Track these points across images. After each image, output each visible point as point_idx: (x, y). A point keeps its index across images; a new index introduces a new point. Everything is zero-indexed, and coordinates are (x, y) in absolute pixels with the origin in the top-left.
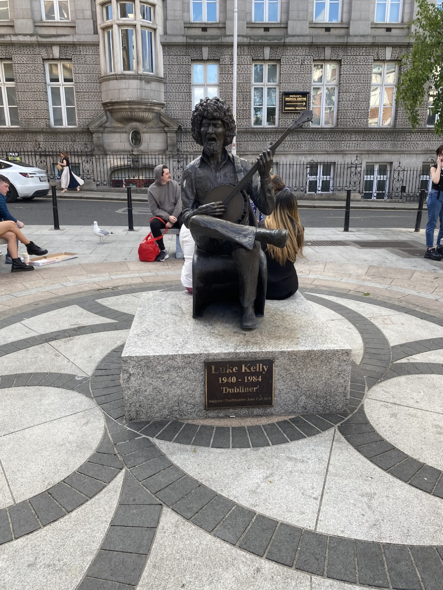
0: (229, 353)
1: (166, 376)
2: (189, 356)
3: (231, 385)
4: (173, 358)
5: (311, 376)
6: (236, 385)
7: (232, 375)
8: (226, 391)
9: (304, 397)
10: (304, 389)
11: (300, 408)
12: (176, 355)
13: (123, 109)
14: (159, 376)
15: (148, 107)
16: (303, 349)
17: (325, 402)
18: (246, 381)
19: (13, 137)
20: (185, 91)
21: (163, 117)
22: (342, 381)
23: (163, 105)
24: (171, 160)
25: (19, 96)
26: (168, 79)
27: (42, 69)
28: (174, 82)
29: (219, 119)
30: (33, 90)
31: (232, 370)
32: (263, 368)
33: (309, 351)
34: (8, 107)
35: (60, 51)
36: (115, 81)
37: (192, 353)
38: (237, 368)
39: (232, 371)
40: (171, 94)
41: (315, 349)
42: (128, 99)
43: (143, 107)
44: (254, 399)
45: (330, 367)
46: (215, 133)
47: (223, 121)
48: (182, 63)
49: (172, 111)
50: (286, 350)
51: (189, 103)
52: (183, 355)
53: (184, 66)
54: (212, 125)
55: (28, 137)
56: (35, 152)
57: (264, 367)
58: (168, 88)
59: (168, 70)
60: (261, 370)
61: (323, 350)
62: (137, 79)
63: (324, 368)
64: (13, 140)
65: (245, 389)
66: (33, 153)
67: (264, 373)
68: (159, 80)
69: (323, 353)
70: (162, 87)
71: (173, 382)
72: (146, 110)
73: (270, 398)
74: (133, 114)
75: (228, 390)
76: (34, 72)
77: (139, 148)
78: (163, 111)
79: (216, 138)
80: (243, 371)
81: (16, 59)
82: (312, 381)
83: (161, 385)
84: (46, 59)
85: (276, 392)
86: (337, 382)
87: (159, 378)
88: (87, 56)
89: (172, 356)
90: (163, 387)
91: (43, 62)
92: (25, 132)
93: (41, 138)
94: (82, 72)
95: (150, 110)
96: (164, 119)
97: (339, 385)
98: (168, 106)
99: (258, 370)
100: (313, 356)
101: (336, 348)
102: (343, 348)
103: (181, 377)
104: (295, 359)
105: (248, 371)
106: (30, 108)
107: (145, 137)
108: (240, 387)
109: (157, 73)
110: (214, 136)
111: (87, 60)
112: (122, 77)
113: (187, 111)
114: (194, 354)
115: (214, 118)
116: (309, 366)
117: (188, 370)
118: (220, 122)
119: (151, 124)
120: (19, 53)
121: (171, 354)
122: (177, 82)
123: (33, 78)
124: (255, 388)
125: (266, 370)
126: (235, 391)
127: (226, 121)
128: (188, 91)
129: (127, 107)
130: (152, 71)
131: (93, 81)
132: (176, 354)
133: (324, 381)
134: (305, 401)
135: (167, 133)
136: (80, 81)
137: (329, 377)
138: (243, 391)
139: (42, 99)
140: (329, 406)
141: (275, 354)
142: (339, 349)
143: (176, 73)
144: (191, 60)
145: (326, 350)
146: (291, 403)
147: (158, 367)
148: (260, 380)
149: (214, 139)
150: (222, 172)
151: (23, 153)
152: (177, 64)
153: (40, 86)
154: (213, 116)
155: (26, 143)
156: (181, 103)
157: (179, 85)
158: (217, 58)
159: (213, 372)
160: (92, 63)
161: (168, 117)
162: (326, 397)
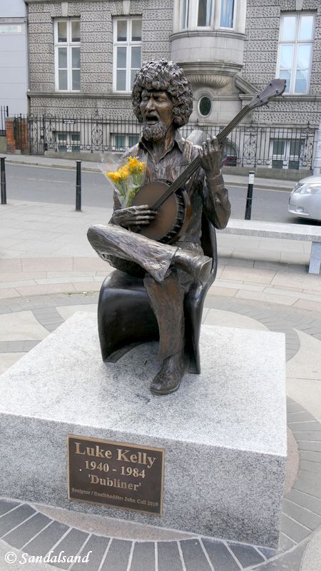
0: (101, 431)
1: (17, 444)
2: (47, 423)
3: (103, 475)
4: (26, 421)
5: (221, 485)
6: (111, 475)
7: (104, 461)
8: (95, 480)
9: (208, 513)
10: (209, 502)
11: (202, 527)
12: (31, 419)
13: (192, 71)
14: (9, 441)
15: (222, 70)
16: (210, 444)
17: (240, 526)
18: (123, 473)
19: (73, 103)
20: (270, 49)
21: (239, 81)
22: (269, 502)
23: (241, 66)
24: (243, 133)
25: (83, 57)
26: (250, 35)
27: (110, 26)
28: (257, 38)
29: (161, 90)
30: (99, 51)
31: (104, 453)
32: (147, 460)
33: (219, 448)
34: (71, 69)
35: (131, 5)
36: (187, 39)
37: (51, 419)
38: (110, 453)
39: (104, 455)
40: (252, 53)
41: (228, 447)
42: (199, 60)
43: (216, 69)
44: (134, 501)
45: (250, 478)
46: (156, 109)
47: (169, 94)
48: (269, 16)
49: (251, 75)
50: (184, 440)
51: (272, 64)
52: (39, 421)
53: (272, 19)
54: (152, 99)
55: (88, 103)
56: (92, 119)
57: (150, 459)
58: (249, 45)
59: (251, 24)
60: (145, 463)
61: (241, 451)
62: (213, 36)
63: (241, 477)
64: (72, 106)
65: (122, 483)
66: (90, 121)
67: (148, 466)
68: (239, 36)
69: (240, 455)
70: (240, 45)
71: (27, 454)
72: (219, 73)
73: (157, 504)
74: (204, 77)
75: (98, 479)
76: (101, 30)
77: (207, 119)
78: (240, 74)
79: (158, 117)
80: (119, 458)
81: (84, 16)
82: (221, 492)
83: (11, 454)
84: (116, 16)
85: (165, 497)
86: (261, 502)
87: (9, 444)
88: (159, 11)
89: (25, 418)
90: (13, 457)
91: (112, 19)
92: (86, 97)
93: (100, 103)
94: (153, 29)
95: (225, 73)
96: (240, 84)
97: (264, 507)
98: (247, 68)
99: (140, 462)
100: (224, 456)
101: (262, 452)
102: (273, 454)
103: (36, 449)
104: (197, 455)
105: (126, 460)
106: (93, 71)
107: (215, 105)
108: (115, 480)
109: (237, 28)
110: (155, 114)
111: (159, 14)
112: (196, 34)
113: (269, 75)
114: (53, 422)
115: (154, 90)
116: (217, 469)
117: (45, 442)
118: (164, 95)
119: (224, 90)
120: (88, 9)
121: (24, 415)
122: (260, 39)
123: (100, 37)
124: (135, 486)
125: (152, 463)
126: (108, 484)
127: (173, 93)
128: (273, 49)
129: (197, 69)
130: (232, 27)
131: (163, 40)
132: (30, 417)
133: (240, 496)
134: (211, 519)
135: (241, 100)
136: (149, 40)
137: (248, 492)
138: (119, 486)
139: (107, 61)
140: (247, 534)
141: (167, 443)
142: (266, 453)
143: (261, 27)
144: (281, 11)
145: (245, 452)
146: (188, 517)
147: (7, 430)
148: (143, 476)
149: (155, 119)
150: (165, 164)
151: (79, 121)
152: (262, 16)
153: (106, 46)
154: (152, 87)
155: (85, 109)
156: (263, 64)
157: (262, 42)
158: (313, 8)
159: (78, 452)
160: (164, 18)
161: (244, 82)
162: (243, 520)
